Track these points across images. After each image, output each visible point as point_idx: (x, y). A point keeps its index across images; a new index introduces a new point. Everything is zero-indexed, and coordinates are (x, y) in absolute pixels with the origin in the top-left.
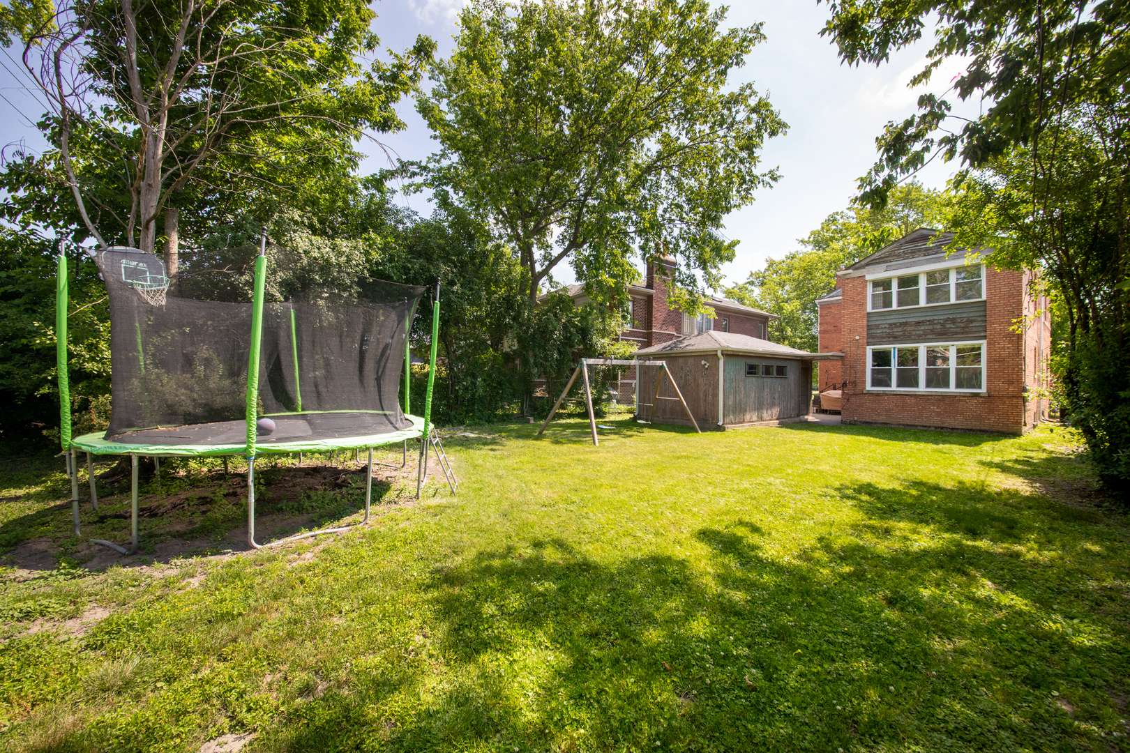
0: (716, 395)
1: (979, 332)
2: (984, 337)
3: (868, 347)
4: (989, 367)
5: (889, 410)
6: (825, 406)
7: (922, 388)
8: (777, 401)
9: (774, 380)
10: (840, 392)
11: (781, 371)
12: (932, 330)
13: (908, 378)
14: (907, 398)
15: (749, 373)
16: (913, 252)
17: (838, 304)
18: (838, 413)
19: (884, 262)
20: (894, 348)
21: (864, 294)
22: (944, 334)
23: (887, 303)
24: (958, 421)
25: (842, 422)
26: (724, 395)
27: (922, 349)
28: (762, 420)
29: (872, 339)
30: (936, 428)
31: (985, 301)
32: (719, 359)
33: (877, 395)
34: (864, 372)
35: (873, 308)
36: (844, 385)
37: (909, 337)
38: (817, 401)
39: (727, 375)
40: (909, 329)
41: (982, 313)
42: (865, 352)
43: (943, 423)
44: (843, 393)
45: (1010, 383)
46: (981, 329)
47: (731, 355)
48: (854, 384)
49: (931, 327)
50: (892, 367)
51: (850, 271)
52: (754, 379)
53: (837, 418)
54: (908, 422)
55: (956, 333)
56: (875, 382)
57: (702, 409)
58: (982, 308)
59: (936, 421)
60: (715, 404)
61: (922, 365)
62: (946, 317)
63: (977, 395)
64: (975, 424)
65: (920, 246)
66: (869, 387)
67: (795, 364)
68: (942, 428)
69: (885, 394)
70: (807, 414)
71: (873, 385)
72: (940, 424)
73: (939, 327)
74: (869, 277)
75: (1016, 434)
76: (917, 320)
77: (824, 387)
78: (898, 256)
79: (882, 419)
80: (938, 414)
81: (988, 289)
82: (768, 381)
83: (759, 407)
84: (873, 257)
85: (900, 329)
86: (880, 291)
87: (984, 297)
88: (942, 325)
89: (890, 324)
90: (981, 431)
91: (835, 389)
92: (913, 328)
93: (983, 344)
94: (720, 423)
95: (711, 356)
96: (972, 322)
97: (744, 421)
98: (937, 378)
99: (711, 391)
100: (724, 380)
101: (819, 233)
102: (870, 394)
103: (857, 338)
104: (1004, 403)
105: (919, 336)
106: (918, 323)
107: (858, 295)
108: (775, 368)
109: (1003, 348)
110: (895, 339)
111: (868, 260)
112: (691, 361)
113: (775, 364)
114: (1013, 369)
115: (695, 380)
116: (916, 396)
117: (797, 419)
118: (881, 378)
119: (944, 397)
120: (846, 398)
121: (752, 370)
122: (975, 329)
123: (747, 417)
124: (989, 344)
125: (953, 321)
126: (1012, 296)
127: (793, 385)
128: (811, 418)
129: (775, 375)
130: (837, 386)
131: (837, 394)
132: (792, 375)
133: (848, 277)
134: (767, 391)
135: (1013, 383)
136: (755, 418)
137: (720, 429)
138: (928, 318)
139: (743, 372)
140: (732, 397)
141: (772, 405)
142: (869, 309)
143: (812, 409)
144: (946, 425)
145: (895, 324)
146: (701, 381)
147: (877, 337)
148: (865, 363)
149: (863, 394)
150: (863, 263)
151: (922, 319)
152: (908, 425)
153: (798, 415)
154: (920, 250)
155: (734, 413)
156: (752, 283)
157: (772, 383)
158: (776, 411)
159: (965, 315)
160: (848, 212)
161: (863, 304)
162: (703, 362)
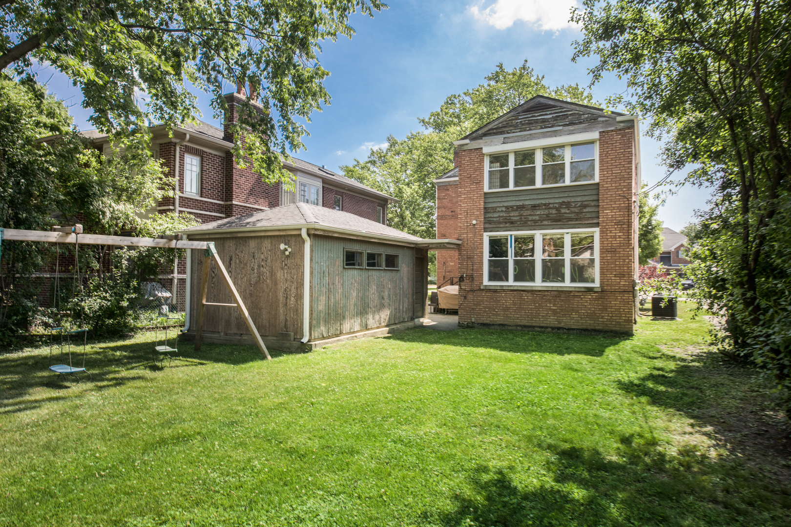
0: (300, 297)
1: (592, 218)
2: (597, 225)
3: (485, 234)
4: (602, 258)
5: (507, 309)
6: (443, 305)
7: (538, 283)
8: (386, 301)
9: (383, 274)
10: (457, 287)
11: (391, 262)
12: (548, 215)
13: (525, 271)
14: (524, 294)
15: (347, 265)
16: (530, 123)
17: (455, 185)
18: (454, 312)
19: (502, 133)
20: (510, 235)
21: (481, 169)
22: (559, 220)
23: (504, 183)
24: (573, 320)
25: (460, 325)
26: (311, 296)
27: (539, 235)
28: (367, 329)
29: (490, 224)
30: (553, 328)
31: (598, 184)
32: (304, 242)
33: (495, 291)
34: (481, 263)
35: (490, 188)
36: (461, 279)
37: (526, 222)
38: (434, 298)
39: (316, 266)
40: (526, 213)
41: (595, 198)
42: (482, 239)
43: (560, 323)
44: (460, 289)
45: (621, 275)
46: (594, 215)
47: (321, 237)
48: (471, 278)
49: (546, 212)
50: (509, 258)
51: (467, 141)
52: (356, 272)
53: (453, 319)
54: (525, 323)
55: (570, 219)
56: (492, 277)
57: (282, 318)
58: (595, 192)
59: (552, 321)
60: (298, 311)
61: (539, 257)
62: (561, 200)
63: (590, 290)
64: (589, 323)
65: (538, 116)
66: (486, 282)
67: (408, 253)
68: (559, 328)
69: (502, 290)
70: (422, 316)
71: (490, 279)
72: (556, 324)
73: (554, 211)
74: (486, 150)
75: (627, 334)
76: (533, 202)
77: (442, 281)
78: (516, 126)
79: (499, 319)
80: (555, 312)
81: (601, 170)
82: (375, 275)
83: (363, 310)
84: (490, 127)
85: (517, 213)
86: (497, 167)
87: (597, 179)
88: (557, 209)
89: (507, 207)
90: (595, 330)
91: (452, 284)
92: (529, 212)
93: (596, 232)
94: (305, 340)
95: (291, 237)
96: (585, 206)
97: (341, 333)
98: (553, 270)
99: (293, 290)
100: (311, 273)
101: (438, 115)
102: (488, 290)
103: (474, 222)
104: (616, 300)
105: (535, 221)
106: (534, 207)
107: (475, 170)
108: (384, 258)
109: (615, 237)
110: (511, 224)
111: (486, 129)
112: (267, 244)
113: (384, 252)
114: (624, 260)
115: (272, 274)
116: (532, 292)
117: (410, 324)
118: (498, 271)
119: (560, 292)
120: (464, 294)
121: (351, 259)
122: (588, 215)
123: (346, 326)
124: (602, 232)
125: (568, 205)
126: (623, 178)
127: (406, 280)
128: (427, 320)
129: (384, 267)
130: (455, 280)
131: (453, 290)
132: (405, 266)
133: (465, 148)
134: (373, 288)
135: (624, 276)
136: (357, 327)
137: (305, 348)
138: (543, 202)
139: (340, 260)
140: (323, 299)
141: (381, 307)
142: (486, 189)
143: (428, 309)
144: (562, 325)
145: (512, 207)
146: (280, 275)
147: (495, 222)
148: (482, 253)
149: (480, 290)
150: (480, 132)
151: (538, 202)
152: (525, 326)
153: (412, 319)
154: (536, 122)
155: (327, 322)
156: (373, 163)
157: (379, 278)
158: (385, 315)
159: (579, 199)
160: (464, 96)
161: (480, 182)
162: (282, 246)
